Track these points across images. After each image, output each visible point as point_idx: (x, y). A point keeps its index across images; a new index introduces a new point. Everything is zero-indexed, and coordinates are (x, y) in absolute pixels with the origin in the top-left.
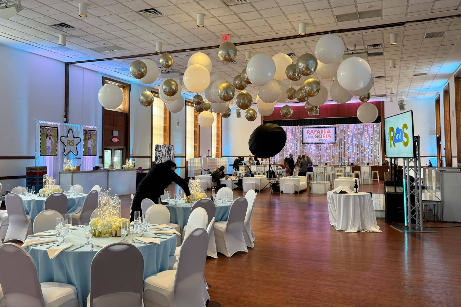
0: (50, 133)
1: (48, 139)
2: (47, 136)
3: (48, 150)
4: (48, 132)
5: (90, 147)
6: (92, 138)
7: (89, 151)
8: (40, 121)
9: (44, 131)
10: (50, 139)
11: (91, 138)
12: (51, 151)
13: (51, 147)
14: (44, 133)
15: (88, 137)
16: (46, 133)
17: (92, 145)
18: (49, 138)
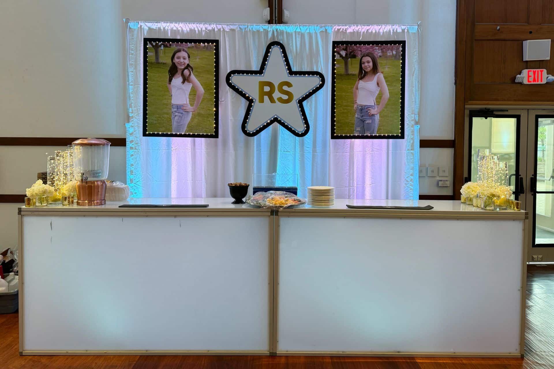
0: (187, 62)
1: (177, 80)
2: (173, 71)
3: (176, 118)
4: (179, 58)
5: (371, 107)
6: (380, 68)
7: (363, 121)
8: (143, 24)
9: (161, 54)
10: (185, 79)
11: (375, 70)
12: (192, 119)
13: (189, 108)
14: (161, 60)
15: (361, 69)
16: (169, 61)
17: (379, 97)
18: (180, 79)
